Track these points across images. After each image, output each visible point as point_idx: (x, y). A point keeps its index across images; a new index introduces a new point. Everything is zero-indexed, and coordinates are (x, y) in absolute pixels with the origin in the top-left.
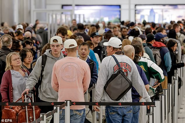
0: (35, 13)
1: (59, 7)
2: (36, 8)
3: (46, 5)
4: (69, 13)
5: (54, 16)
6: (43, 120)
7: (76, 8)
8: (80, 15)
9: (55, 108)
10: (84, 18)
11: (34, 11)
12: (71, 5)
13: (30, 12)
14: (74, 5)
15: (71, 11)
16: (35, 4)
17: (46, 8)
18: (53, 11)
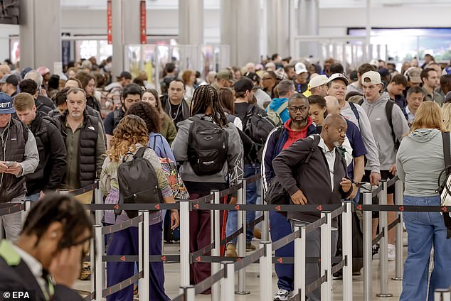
0: (298, 42)
1: (343, 32)
2: (299, 34)
3: (318, 27)
4: (360, 43)
5: (331, 48)
6: (300, 237)
7: (373, 33)
8: (379, 46)
9: (323, 215)
10: (387, 51)
11: (296, 39)
12: (364, 28)
13: (288, 41)
14: (369, 28)
15: (364, 38)
16: (298, 27)
17: (318, 33)
18: (330, 39)
